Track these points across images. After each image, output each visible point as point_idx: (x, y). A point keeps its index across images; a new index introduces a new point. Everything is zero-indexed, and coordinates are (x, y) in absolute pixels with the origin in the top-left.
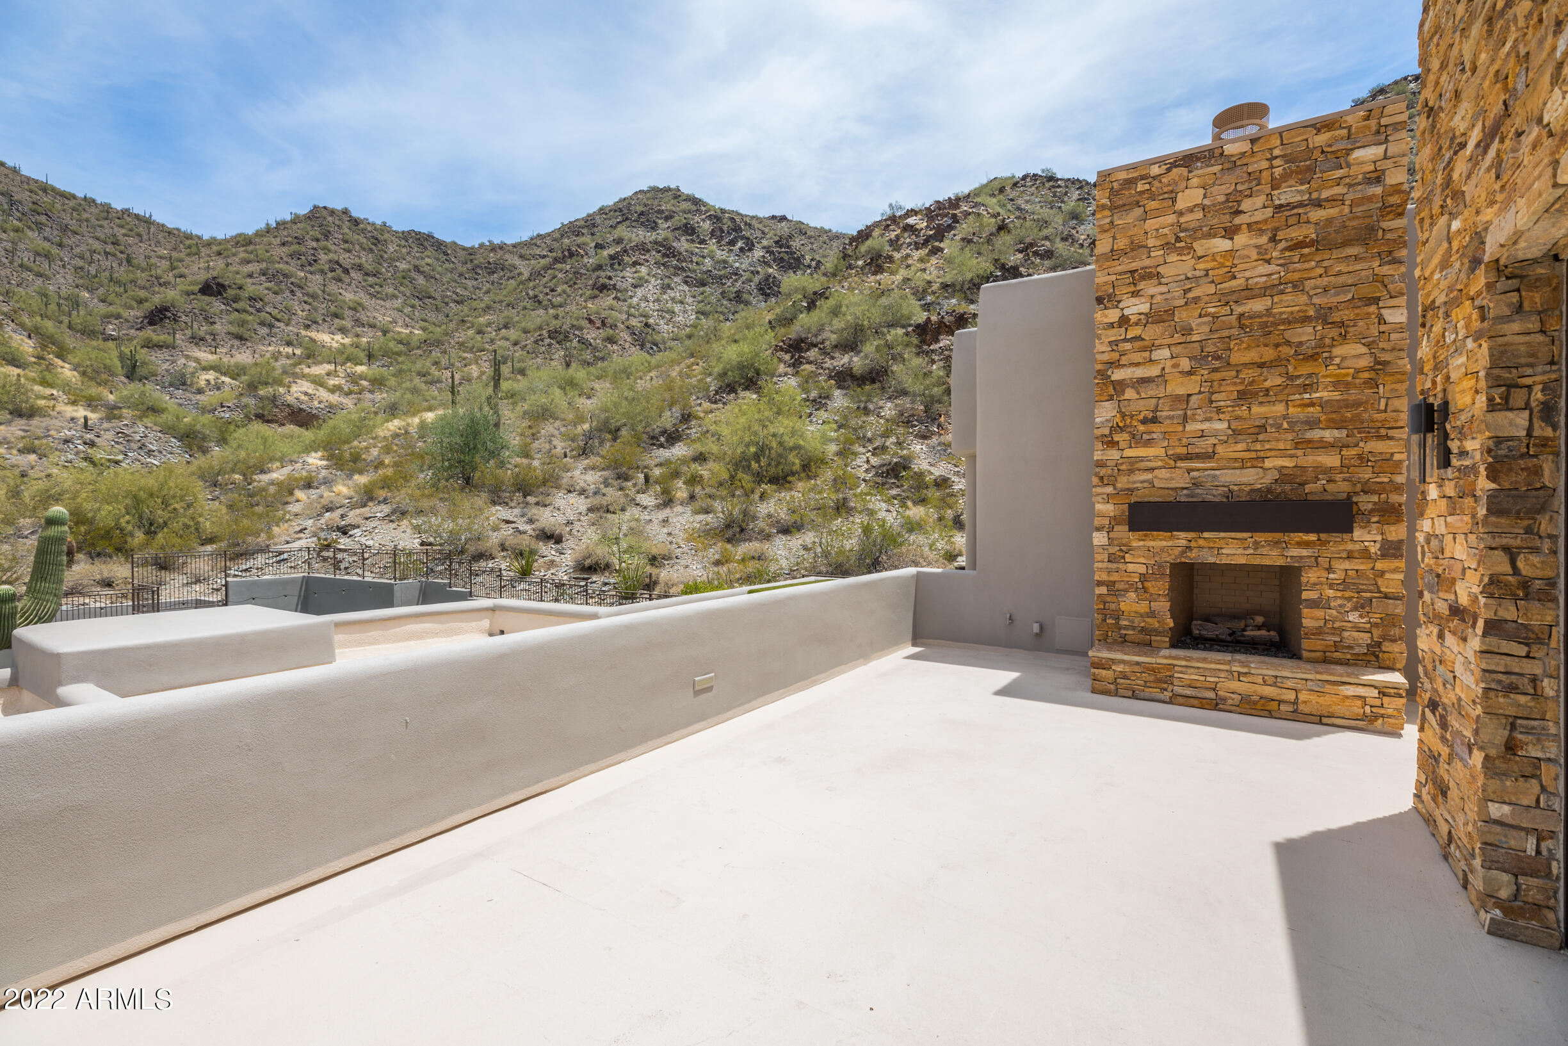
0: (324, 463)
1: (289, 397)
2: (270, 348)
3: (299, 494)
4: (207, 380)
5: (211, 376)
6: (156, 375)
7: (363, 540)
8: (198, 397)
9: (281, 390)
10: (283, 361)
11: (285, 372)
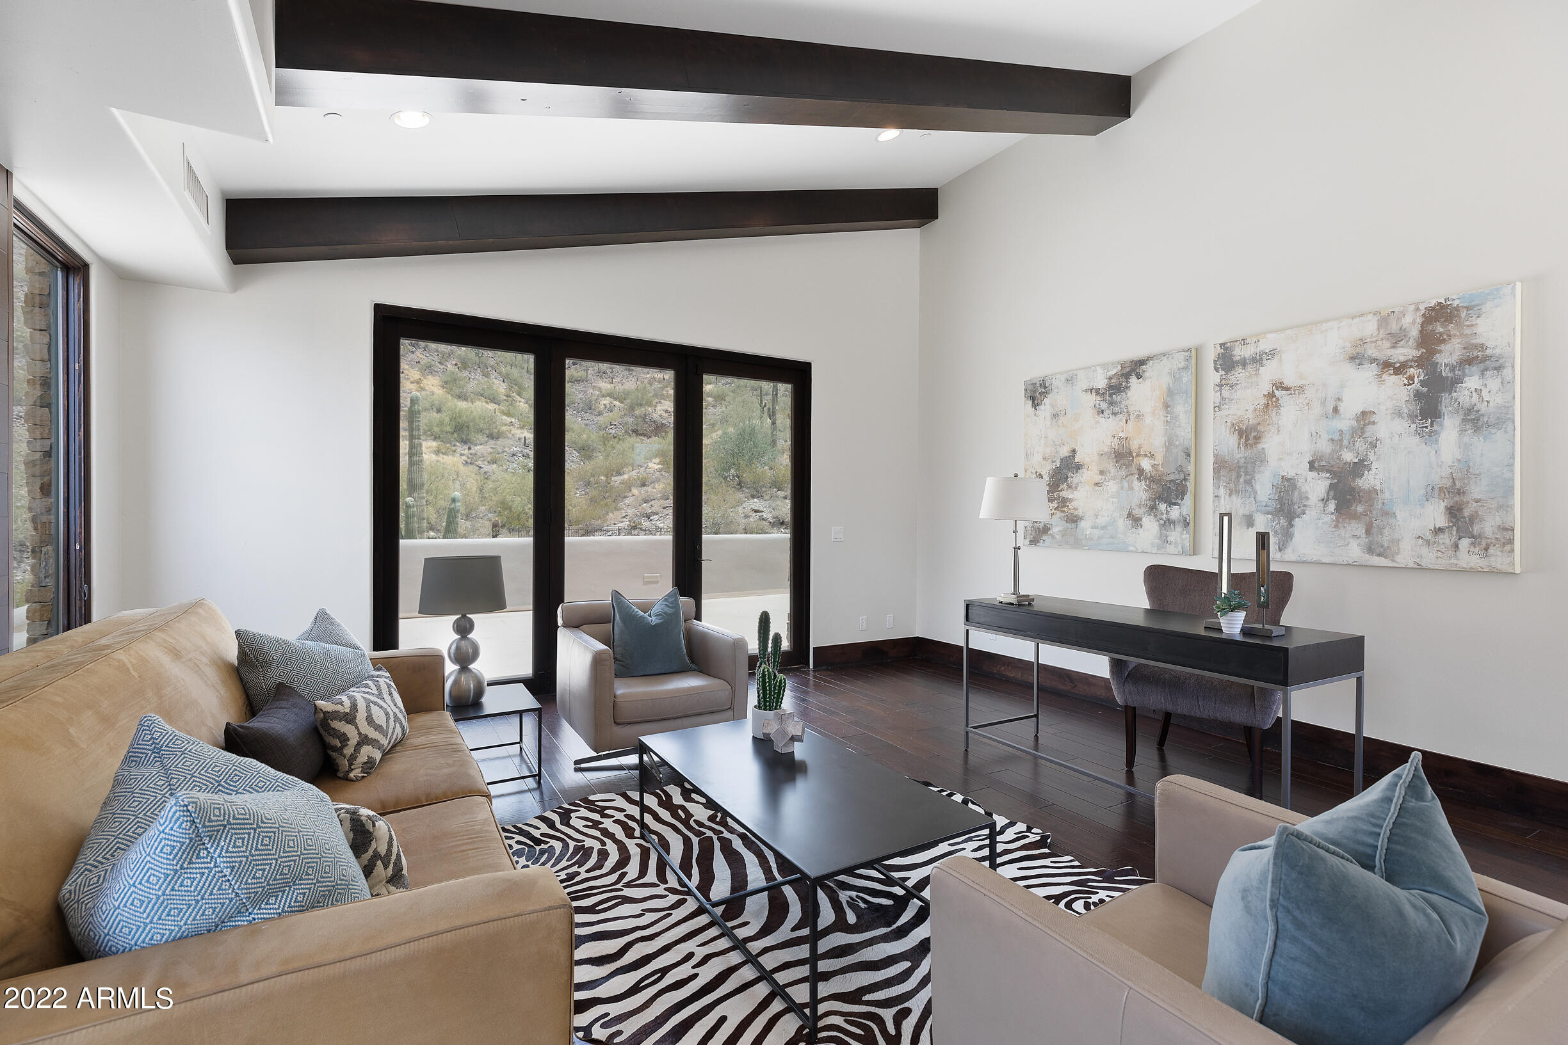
0: (660, 466)
1: (655, 415)
2: (648, 376)
3: (635, 491)
4: (605, 405)
5: (606, 401)
6: (574, 403)
7: (658, 523)
8: (598, 418)
9: (649, 409)
10: (656, 385)
11: (656, 395)
